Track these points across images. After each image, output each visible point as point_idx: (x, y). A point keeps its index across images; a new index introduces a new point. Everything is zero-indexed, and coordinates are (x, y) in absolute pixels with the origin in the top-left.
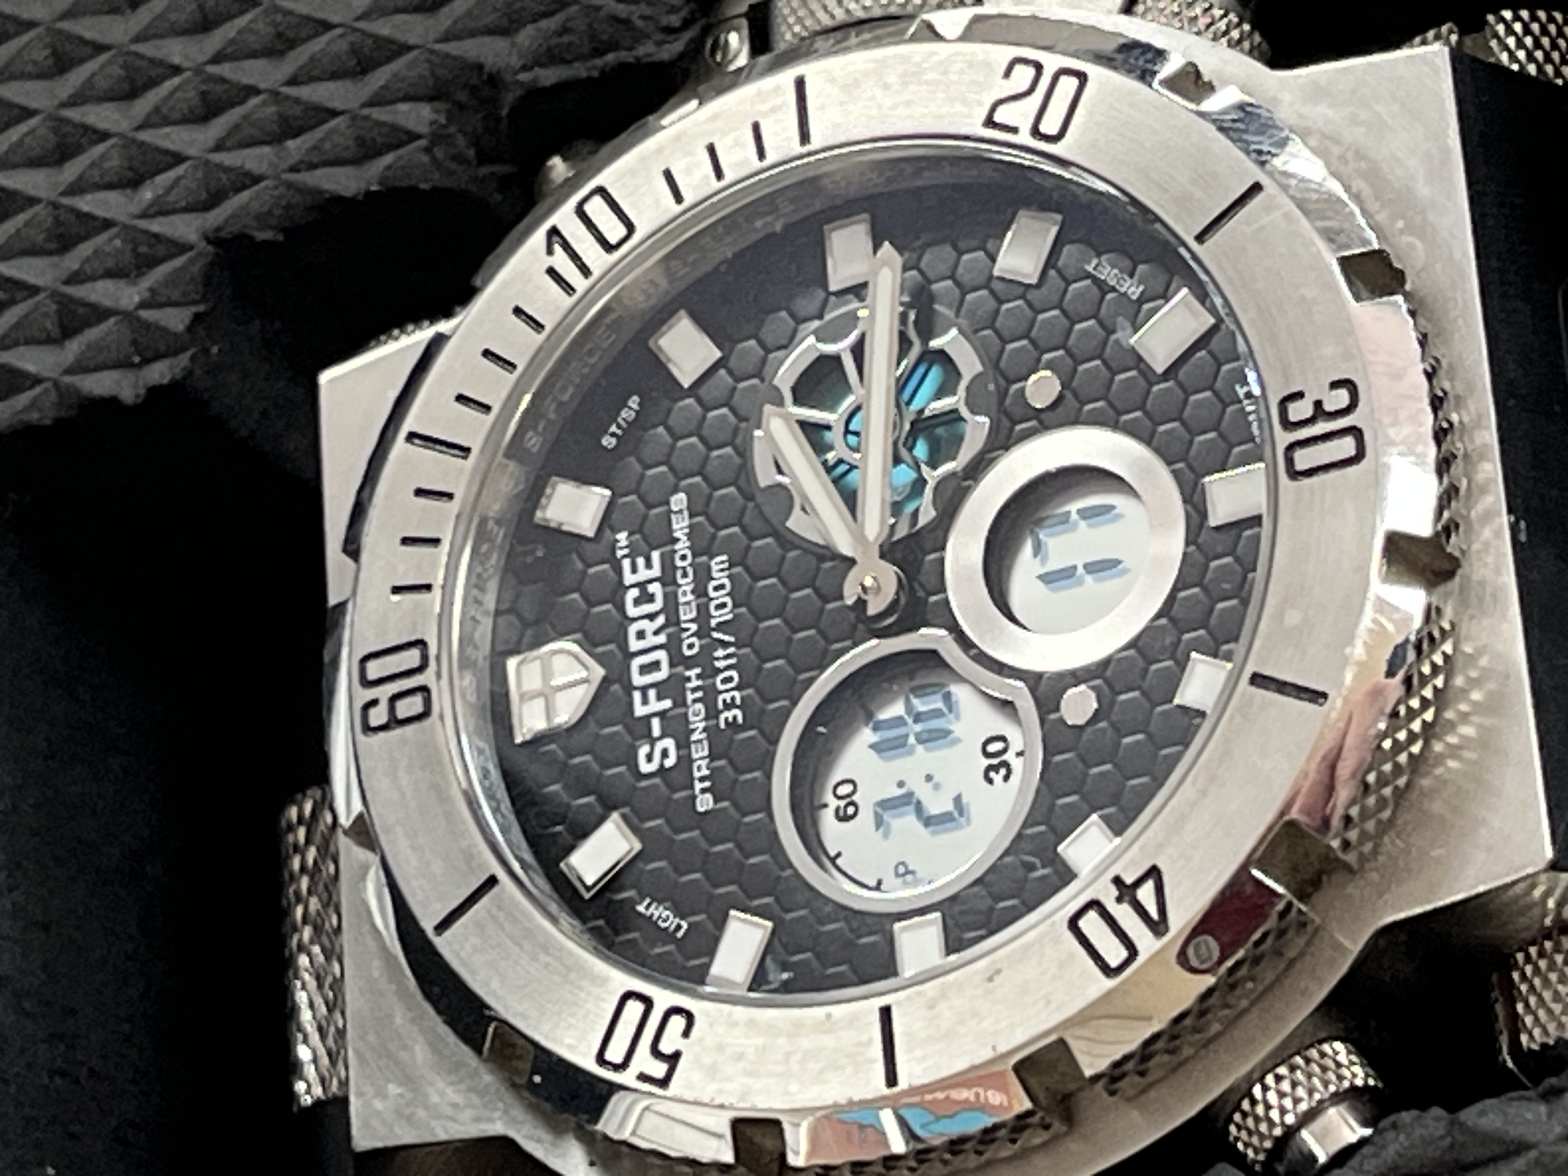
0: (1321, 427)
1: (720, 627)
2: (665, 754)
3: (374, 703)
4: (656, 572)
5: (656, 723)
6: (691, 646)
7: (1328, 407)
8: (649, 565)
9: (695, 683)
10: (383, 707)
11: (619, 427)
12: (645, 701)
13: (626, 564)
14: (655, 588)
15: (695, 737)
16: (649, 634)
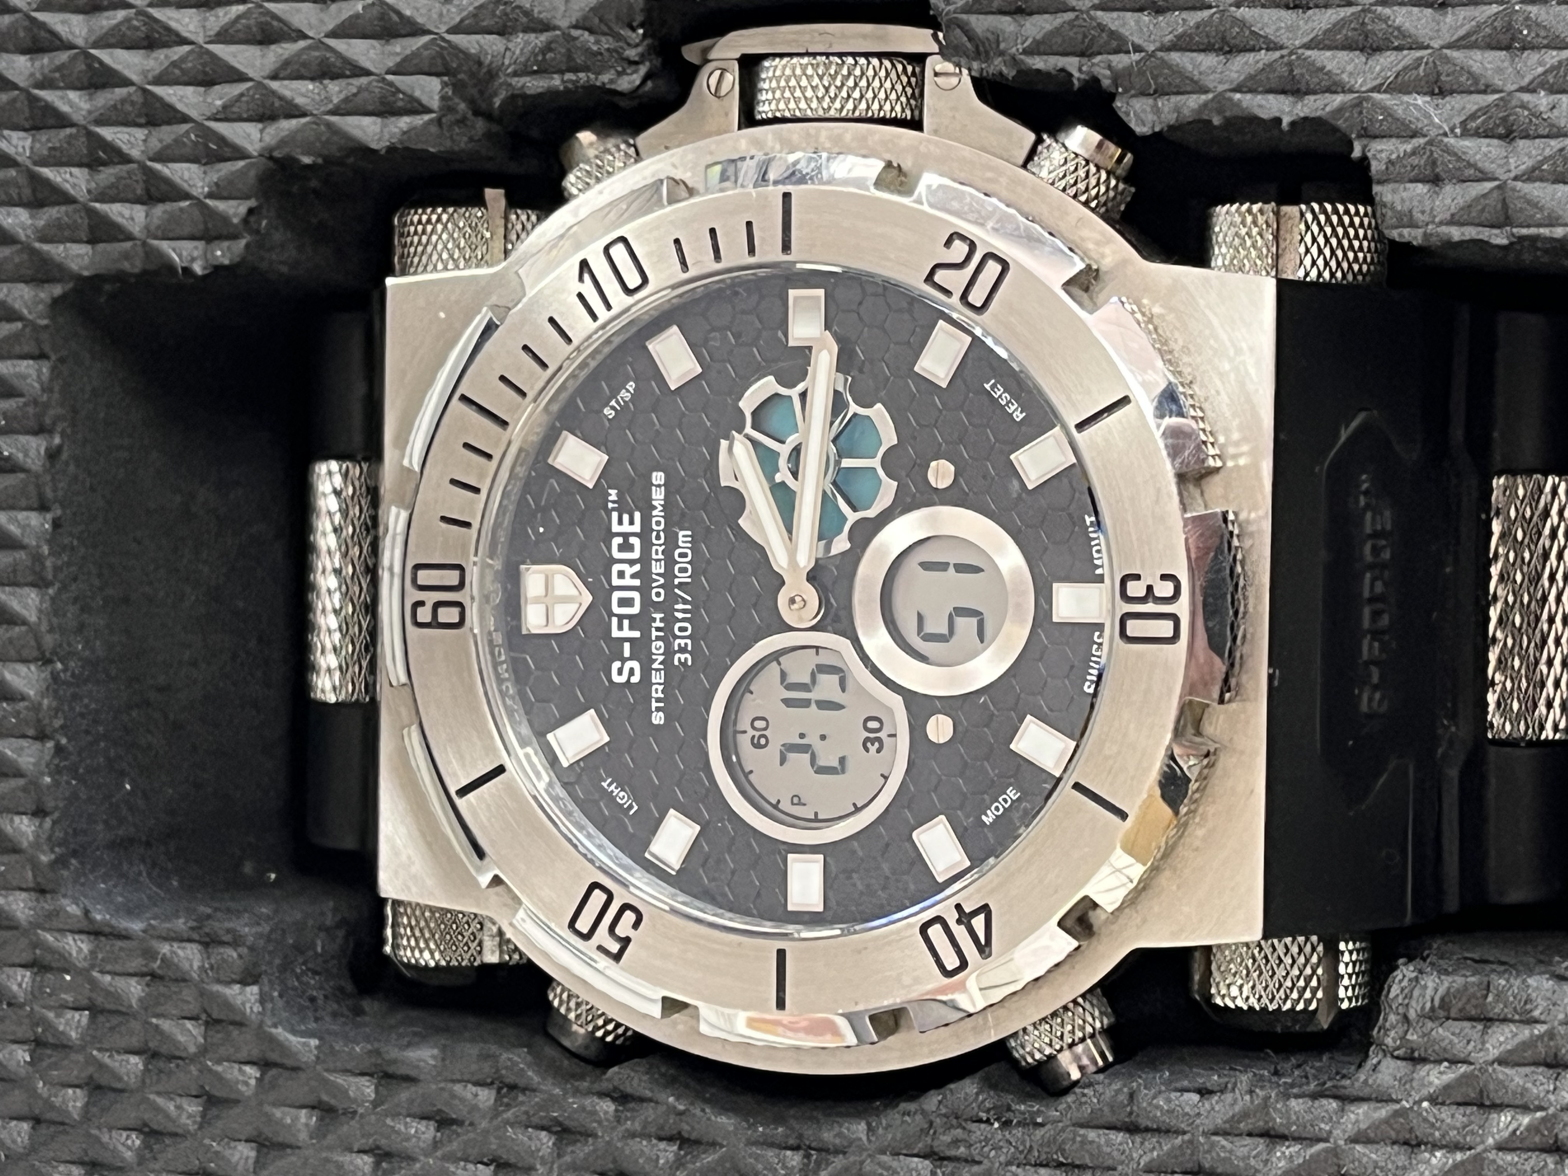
0: (1150, 607)
1: (681, 586)
2: (632, 672)
3: (421, 603)
4: (637, 528)
5: (627, 646)
6: (658, 595)
7: (1158, 593)
8: (632, 523)
9: (658, 624)
10: (428, 608)
11: (618, 402)
12: (620, 628)
13: (615, 515)
14: (635, 541)
15: (656, 666)
16: (627, 575)
